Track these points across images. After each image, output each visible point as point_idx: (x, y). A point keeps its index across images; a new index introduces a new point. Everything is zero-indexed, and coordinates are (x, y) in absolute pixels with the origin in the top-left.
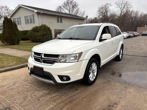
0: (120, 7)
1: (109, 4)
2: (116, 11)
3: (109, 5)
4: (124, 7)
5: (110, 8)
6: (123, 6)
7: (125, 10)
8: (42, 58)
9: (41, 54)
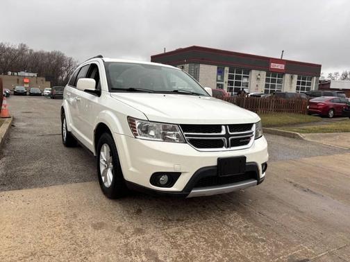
8: (227, 136)
9: (223, 127)
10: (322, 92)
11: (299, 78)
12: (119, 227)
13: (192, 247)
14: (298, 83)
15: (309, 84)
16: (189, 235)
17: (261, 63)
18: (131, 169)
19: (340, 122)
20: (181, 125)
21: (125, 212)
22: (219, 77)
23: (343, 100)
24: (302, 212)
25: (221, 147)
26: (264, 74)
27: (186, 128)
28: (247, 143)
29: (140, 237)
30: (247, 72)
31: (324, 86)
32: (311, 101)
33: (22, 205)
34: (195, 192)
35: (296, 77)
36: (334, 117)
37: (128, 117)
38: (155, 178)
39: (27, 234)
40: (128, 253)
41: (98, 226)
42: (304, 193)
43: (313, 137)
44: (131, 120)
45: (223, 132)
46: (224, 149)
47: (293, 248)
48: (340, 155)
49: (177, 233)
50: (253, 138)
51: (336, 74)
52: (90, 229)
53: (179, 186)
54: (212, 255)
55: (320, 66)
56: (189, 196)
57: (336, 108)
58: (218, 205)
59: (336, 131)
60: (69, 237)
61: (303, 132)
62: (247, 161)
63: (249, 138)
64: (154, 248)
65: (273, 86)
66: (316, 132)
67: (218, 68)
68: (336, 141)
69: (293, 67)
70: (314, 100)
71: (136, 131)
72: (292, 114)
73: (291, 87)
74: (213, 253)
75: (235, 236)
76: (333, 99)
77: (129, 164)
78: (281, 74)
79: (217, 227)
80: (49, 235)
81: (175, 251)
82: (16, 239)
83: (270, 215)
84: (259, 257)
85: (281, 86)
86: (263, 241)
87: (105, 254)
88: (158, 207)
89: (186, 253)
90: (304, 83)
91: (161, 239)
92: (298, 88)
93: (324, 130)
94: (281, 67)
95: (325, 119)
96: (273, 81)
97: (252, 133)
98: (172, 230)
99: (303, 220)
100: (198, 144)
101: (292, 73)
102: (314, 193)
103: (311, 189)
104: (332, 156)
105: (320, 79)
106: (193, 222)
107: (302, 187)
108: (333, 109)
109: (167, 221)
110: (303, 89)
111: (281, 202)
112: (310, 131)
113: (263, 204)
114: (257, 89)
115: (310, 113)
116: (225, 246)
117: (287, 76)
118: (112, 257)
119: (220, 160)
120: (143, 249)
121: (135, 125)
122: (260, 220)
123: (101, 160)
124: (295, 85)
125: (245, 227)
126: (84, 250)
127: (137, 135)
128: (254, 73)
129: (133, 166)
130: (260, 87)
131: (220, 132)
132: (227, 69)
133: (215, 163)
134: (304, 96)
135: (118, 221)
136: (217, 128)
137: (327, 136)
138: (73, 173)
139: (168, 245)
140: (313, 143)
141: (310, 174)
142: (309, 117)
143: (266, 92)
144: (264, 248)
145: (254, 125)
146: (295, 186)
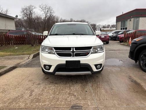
0: (44, 11)
1: (33, 6)
2: (41, 14)
3: (33, 8)
4: (48, 12)
5: (34, 10)
6: (46, 10)
7: (48, 14)
8: (73, 52)
9: (72, 48)
28: (86, 55)
34: (57, 73)
56: (55, 74)
62: (81, 63)
97: (90, 51)
133: (65, 63)
136: (69, 49)
145: (92, 47)
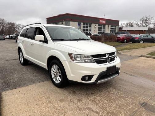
8: (109, 58)
9: (107, 54)
10: (121, 32)
11: (111, 27)
12: (70, 100)
13: (103, 104)
14: (111, 28)
15: (115, 29)
16: (99, 99)
17: (96, 20)
18: (72, 75)
19: (130, 45)
20: (92, 55)
21: (69, 93)
22: (79, 27)
23: (129, 35)
24: (134, 84)
25: (106, 62)
26: (97, 25)
27: (94, 56)
28: (114, 60)
29: (81, 103)
30: (90, 24)
31: (120, 29)
32: (117, 36)
33: (22, 96)
34: (99, 82)
35: (110, 26)
36: (126, 42)
37: (68, 53)
38: (83, 78)
39: (33, 108)
40: (80, 110)
41: (62, 101)
42: (131, 77)
43: (123, 52)
44: (70, 55)
45: (107, 57)
46: (108, 63)
47: (138, 99)
48: (136, 59)
49: (94, 99)
50: (116, 58)
51: (124, 24)
52: (59, 102)
53: (93, 80)
54: (112, 106)
55: (119, 21)
57: (127, 39)
58: (103, 85)
59: (131, 49)
60: (53, 107)
61: (119, 50)
63: (115, 58)
64: (89, 106)
65: (101, 30)
66: (124, 50)
67: (78, 23)
68: (132, 53)
69: (109, 22)
70: (119, 36)
71: (73, 59)
72: (111, 42)
73: (108, 30)
74: (112, 105)
75: (116, 97)
76: (126, 35)
77: (71, 73)
78: (104, 25)
79: (108, 94)
80: (43, 107)
81: (98, 106)
82: (30, 111)
83: (124, 87)
84: (128, 104)
85: (104, 30)
86: (127, 98)
87: (72, 112)
88: (81, 89)
89: (102, 107)
90: (113, 29)
91: (90, 102)
92: (111, 31)
93: (126, 49)
94: (104, 22)
95: (123, 44)
96: (101, 28)
97: (115, 56)
98: (92, 98)
99: (136, 88)
100: (99, 62)
101: (109, 24)
102: (135, 76)
103: (133, 74)
104: (133, 60)
105: (119, 26)
106: (98, 94)
107: (129, 74)
108: (126, 39)
109: (88, 94)
110: (113, 31)
111: (125, 81)
112: (122, 50)
113: (119, 83)
114: (95, 32)
115: (117, 41)
116: (115, 101)
117: (107, 26)
118: (75, 112)
119: (108, 68)
120: (85, 108)
121: (72, 56)
122: (121, 89)
123: (52, 72)
124: (110, 30)
125: (118, 93)
126: (63, 111)
127: (74, 61)
128: (93, 25)
129: (73, 74)
130: (96, 31)
131: (106, 56)
132: (82, 23)
133: (106, 70)
134: (114, 34)
135: (68, 97)
136: (104, 55)
137: (128, 51)
138: (35, 78)
139: (94, 104)
140: (125, 55)
141: (130, 68)
142: (117, 43)
143: (99, 33)
144: (129, 100)
145: (116, 52)
146: (127, 74)
